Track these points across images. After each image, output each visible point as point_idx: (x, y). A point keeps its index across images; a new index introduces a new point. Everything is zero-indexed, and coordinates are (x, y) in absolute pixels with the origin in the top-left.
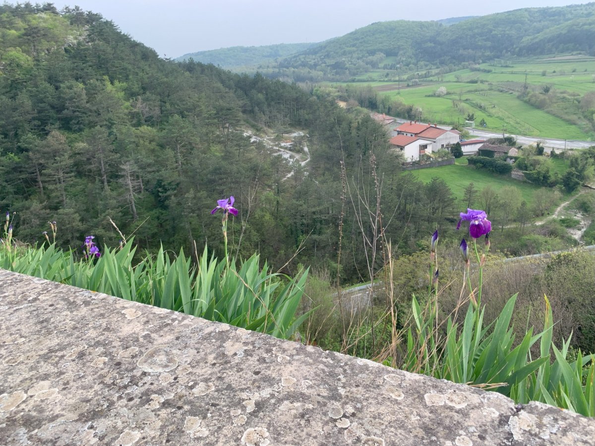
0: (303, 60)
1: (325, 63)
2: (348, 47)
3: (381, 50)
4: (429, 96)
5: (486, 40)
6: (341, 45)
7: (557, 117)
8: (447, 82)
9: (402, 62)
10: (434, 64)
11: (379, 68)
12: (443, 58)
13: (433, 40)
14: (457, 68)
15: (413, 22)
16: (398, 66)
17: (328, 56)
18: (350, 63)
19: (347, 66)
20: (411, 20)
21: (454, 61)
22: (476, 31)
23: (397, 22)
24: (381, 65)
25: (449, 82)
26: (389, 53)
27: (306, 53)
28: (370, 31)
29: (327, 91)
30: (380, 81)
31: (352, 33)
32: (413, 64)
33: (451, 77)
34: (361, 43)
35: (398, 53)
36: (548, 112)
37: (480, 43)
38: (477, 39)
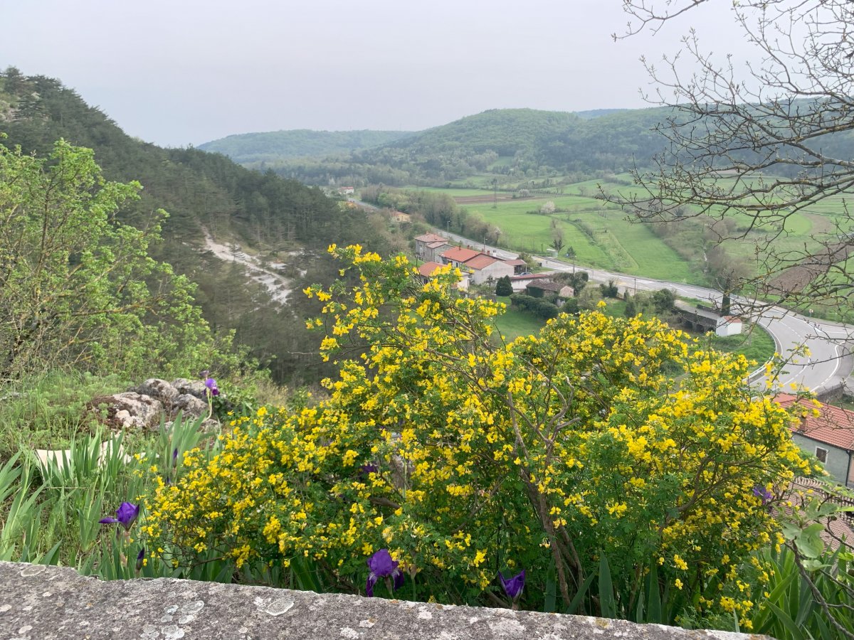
0: (386, 154)
1: (415, 160)
2: (449, 140)
3: (492, 148)
4: (532, 213)
5: (632, 142)
6: (440, 137)
7: (673, 249)
8: (568, 195)
9: (519, 165)
10: (559, 170)
11: (487, 172)
12: (572, 163)
13: (563, 138)
14: (589, 177)
15: (541, 112)
16: (512, 170)
17: (421, 151)
18: (448, 162)
19: (444, 165)
20: (539, 109)
21: (587, 167)
22: (620, 129)
23: (520, 111)
24: (490, 168)
25: (571, 195)
26: (504, 152)
27: (393, 145)
28: (480, 121)
29: (395, 199)
30: (482, 189)
31: (457, 123)
32: (534, 168)
33: (573, 189)
34: (467, 136)
35: (515, 152)
36: (666, 243)
37: (624, 146)
38: (620, 141)
